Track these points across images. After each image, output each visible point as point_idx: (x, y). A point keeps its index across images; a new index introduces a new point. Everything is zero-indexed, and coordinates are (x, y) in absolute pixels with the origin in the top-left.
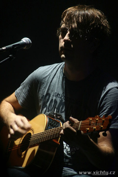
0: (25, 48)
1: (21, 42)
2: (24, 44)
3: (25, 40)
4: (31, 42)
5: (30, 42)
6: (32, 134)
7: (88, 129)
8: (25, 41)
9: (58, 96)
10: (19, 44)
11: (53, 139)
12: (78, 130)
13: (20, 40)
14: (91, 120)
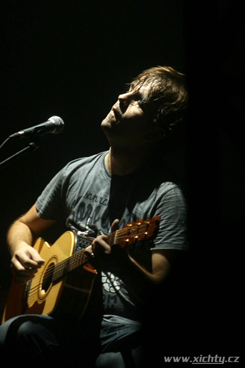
0: (53, 132)
1: (48, 122)
2: (53, 126)
3: (54, 120)
4: (63, 123)
5: (61, 123)
6: (55, 264)
7: (128, 240)
8: (53, 122)
9: (95, 199)
10: (44, 126)
11: (83, 265)
12: (114, 245)
13: (46, 120)
14: (130, 227)
